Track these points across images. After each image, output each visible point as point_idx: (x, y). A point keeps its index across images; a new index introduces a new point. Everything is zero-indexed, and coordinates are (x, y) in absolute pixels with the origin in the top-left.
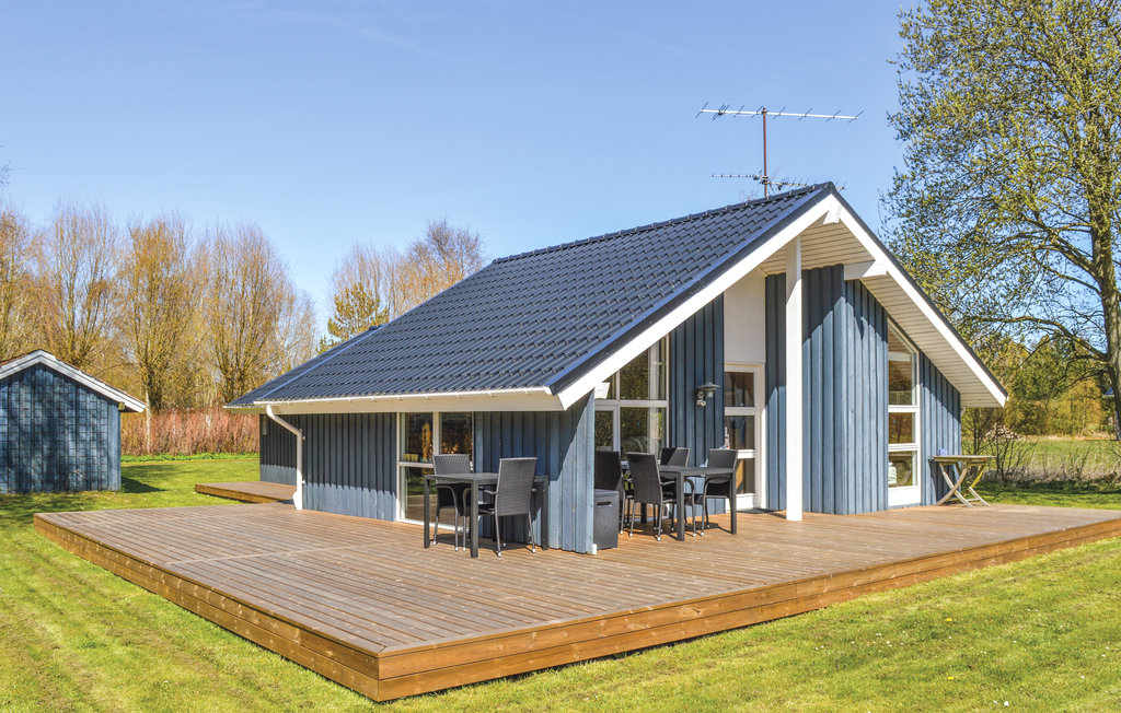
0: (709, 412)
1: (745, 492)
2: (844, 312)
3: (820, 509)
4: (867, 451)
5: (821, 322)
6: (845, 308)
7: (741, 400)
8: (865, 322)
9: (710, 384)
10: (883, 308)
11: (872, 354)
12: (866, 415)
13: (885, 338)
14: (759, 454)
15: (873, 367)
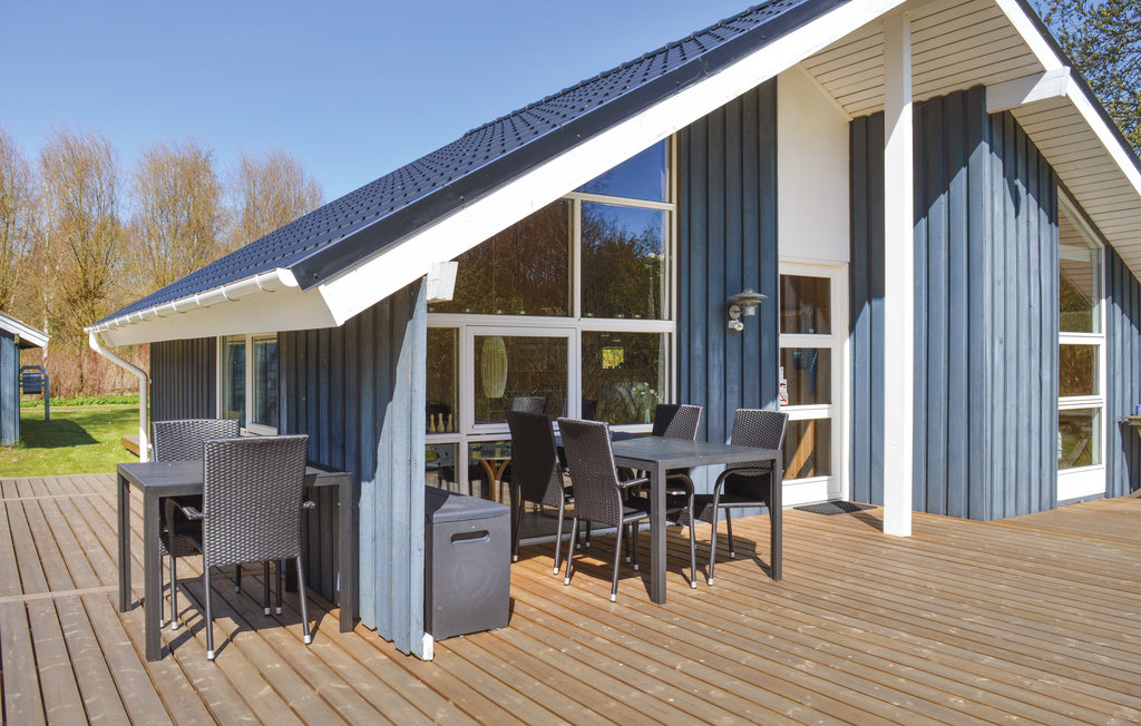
0: (750, 340)
1: (815, 475)
2: (987, 168)
3: (942, 508)
4: (1024, 410)
5: (945, 188)
6: (987, 163)
7: (809, 322)
8: (1022, 190)
9: (750, 293)
10: (1050, 168)
11: (1034, 243)
12: (1024, 348)
13: (1053, 217)
14: (839, 410)
15: (1034, 267)
